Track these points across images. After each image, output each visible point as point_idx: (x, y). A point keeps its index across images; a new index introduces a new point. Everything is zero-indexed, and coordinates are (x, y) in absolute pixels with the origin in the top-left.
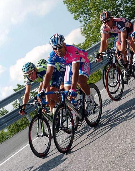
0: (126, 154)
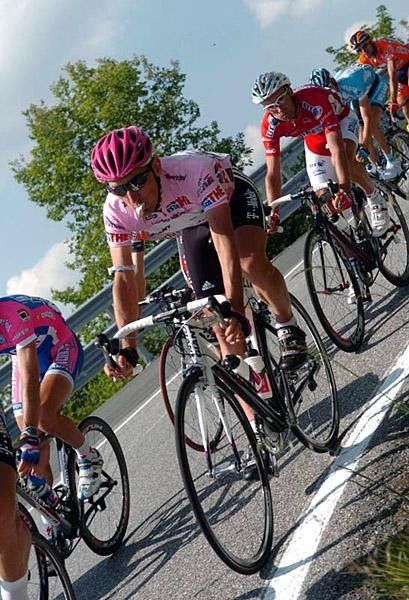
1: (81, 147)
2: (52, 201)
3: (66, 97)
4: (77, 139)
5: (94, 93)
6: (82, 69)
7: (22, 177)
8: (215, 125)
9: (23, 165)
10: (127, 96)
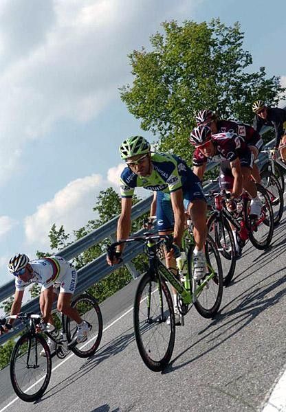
0: (241, 379)
1: (167, 81)
2: (143, 116)
3: (160, 46)
4: (165, 75)
5: (180, 43)
6: (174, 26)
7: (126, 98)
8: (262, 69)
9: (128, 90)
10: (204, 47)
